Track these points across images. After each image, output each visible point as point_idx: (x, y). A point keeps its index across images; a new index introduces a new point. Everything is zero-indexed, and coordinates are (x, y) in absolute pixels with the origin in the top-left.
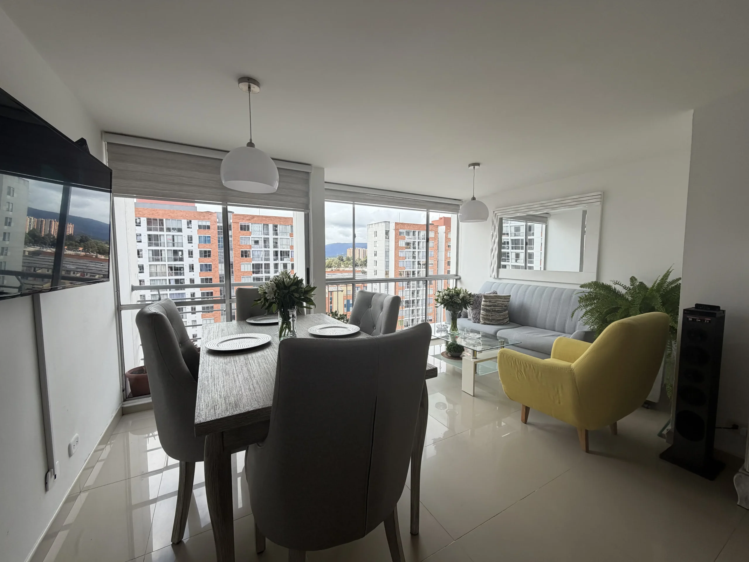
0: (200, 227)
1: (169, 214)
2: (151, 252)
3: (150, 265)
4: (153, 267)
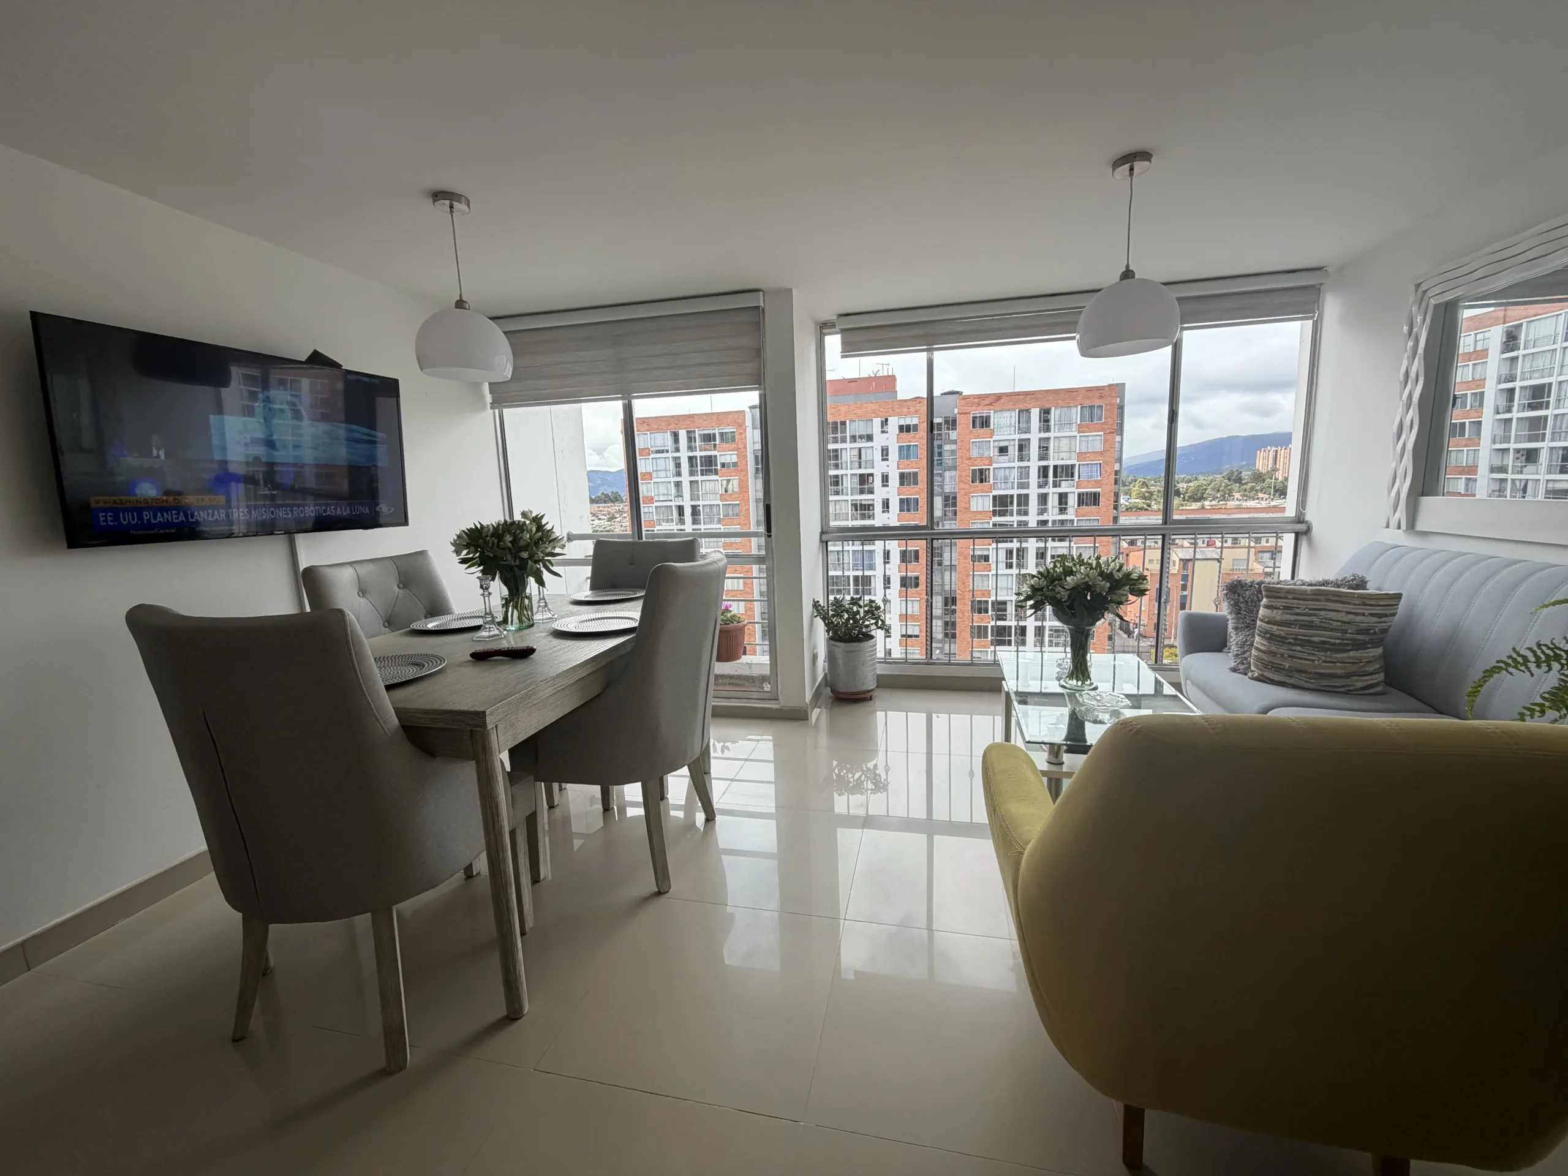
0: (901, 428)
1: (854, 412)
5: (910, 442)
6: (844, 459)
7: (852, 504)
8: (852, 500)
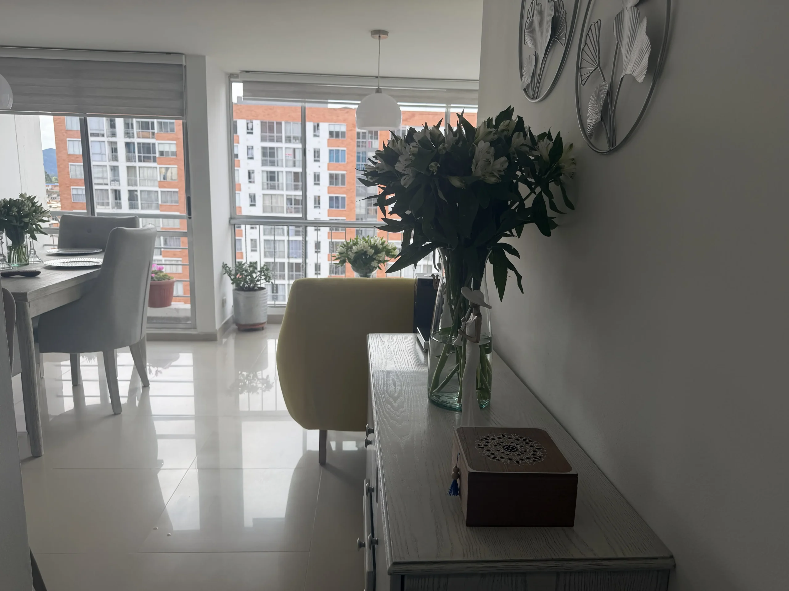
0: (331, 133)
1: (289, 115)
2: (265, 175)
3: (264, 195)
4: (267, 198)
5: (338, 146)
6: (280, 157)
7: (287, 199)
8: (287, 195)
